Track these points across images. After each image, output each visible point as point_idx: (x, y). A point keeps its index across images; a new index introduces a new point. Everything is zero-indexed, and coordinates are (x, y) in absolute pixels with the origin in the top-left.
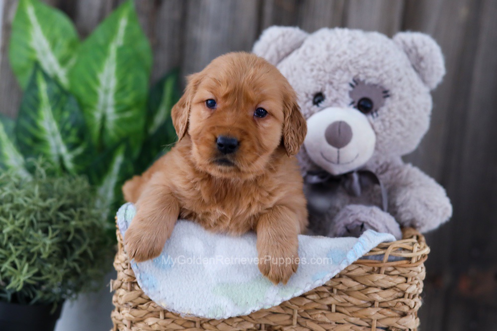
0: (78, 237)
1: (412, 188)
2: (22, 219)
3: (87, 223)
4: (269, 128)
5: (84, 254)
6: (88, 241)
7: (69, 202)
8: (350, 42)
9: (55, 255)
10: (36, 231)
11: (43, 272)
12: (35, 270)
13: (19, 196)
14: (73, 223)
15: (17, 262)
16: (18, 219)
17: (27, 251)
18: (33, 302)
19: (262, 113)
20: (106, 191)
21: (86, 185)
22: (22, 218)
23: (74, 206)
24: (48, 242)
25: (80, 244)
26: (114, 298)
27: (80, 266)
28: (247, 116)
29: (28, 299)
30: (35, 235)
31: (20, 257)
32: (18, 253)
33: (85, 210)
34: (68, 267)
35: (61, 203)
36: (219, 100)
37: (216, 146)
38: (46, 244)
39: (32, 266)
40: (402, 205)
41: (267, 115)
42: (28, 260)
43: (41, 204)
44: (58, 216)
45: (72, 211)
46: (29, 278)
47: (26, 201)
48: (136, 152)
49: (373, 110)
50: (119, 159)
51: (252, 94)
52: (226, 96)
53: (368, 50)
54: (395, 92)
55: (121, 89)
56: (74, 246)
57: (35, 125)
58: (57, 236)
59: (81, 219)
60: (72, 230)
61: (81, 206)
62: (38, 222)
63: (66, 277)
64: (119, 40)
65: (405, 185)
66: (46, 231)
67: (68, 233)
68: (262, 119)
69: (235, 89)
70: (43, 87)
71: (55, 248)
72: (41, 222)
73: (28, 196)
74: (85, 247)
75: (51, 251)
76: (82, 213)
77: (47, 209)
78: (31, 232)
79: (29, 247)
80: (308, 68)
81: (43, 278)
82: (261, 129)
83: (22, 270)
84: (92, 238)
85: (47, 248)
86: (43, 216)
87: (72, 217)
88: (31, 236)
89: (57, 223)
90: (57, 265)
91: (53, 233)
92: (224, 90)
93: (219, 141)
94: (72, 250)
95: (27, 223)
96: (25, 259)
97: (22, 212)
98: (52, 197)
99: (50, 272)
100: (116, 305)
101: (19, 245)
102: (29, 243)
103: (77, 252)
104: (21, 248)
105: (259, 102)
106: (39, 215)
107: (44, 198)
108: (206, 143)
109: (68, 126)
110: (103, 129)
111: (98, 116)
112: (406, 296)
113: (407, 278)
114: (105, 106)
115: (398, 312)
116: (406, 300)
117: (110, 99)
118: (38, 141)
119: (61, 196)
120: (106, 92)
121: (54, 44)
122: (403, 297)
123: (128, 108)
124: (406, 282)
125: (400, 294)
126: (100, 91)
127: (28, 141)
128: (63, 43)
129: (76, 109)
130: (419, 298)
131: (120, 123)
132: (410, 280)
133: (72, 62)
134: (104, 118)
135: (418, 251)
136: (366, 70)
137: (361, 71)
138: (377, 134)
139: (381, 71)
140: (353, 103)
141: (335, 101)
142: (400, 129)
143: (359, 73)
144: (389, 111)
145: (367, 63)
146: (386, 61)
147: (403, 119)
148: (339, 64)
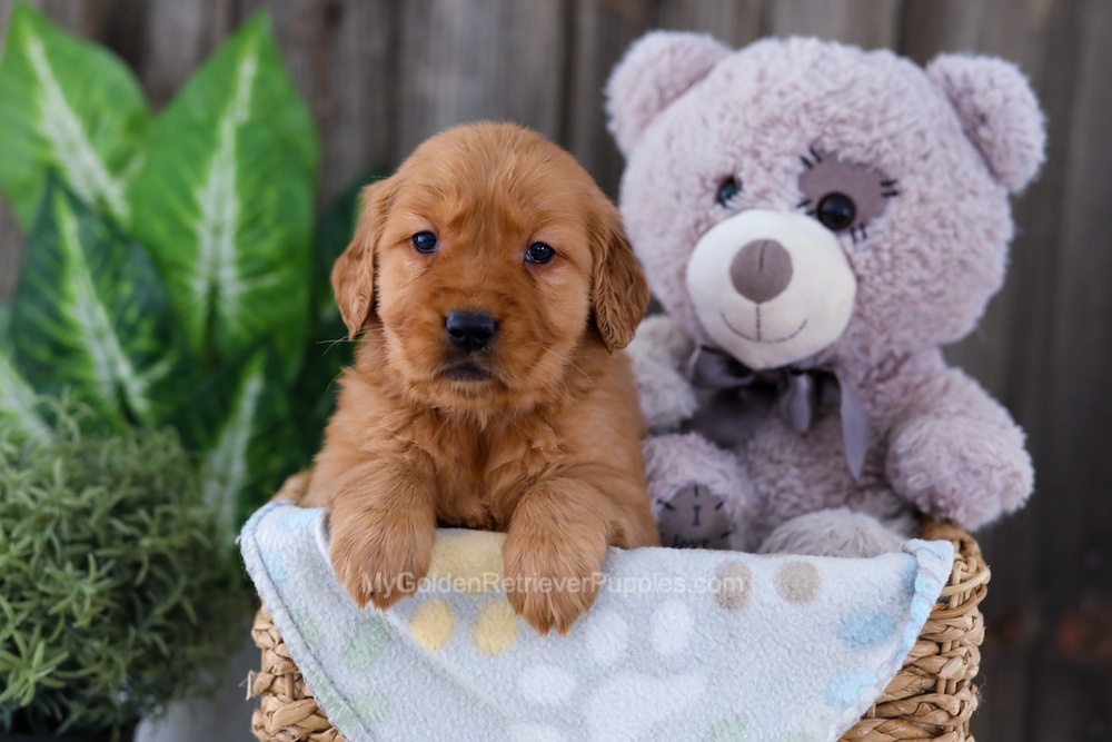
0: (160, 573)
1: (938, 416)
2: (27, 539)
3: (178, 540)
4: (563, 287)
5: (176, 613)
6: (183, 581)
7: (136, 492)
8: (814, 66)
9: (107, 619)
10: (61, 567)
11: (81, 659)
12: (63, 656)
13: (18, 485)
14: (146, 542)
15: (19, 638)
16: (17, 540)
17: (41, 611)
18: (64, 728)
19: (543, 255)
20: (228, 461)
21: (176, 450)
22: (25, 537)
23: (149, 503)
24: (89, 589)
25: (164, 589)
27: (168, 640)
28: (510, 263)
29: (53, 723)
30: (59, 575)
31: (26, 627)
32: (22, 617)
33: (173, 509)
34: (139, 644)
35: (117, 496)
36: (444, 232)
37: (445, 335)
38: (83, 593)
39: (54, 646)
41: (555, 256)
42: (45, 633)
43: (70, 501)
44: (110, 528)
45: (142, 514)
46: (50, 675)
47: (34, 497)
48: (293, 367)
49: (856, 223)
50: (253, 385)
51: (515, 212)
52: (458, 222)
53: (853, 83)
54: (909, 185)
55: (251, 223)
56: (150, 594)
58: (110, 574)
59: (164, 533)
60: (145, 559)
61: (166, 501)
62: (63, 543)
63: (136, 668)
64: (240, 108)
66: (82, 565)
67: (137, 566)
68: (542, 266)
69: (477, 203)
70: (69, 226)
71: (106, 602)
72: (73, 542)
73: (39, 485)
74: (175, 596)
75: (96, 611)
76: (167, 516)
77: (87, 512)
78: (49, 569)
79: (45, 602)
81: (82, 673)
82: (544, 288)
83: (31, 657)
84: (191, 575)
85: (87, 604)
86: (76, 530)
87: (144, 528)
88: (49, 578)
89: (109, 544)
90: (113, 641)
91: (99, 568)
92: (451, 208)
93: (451, 323)
94: (148, 604)
95: (37, 549)
96: (37, 630)
97: (27, 522)
98: (95, 484)
99: (98, 659)
101: (23, 599)
102: (44, 595)
103: (159, 611)
104: (27, 606)
105: (535, 230)
106: (65, 527)
107: (76, 485)
108: (424, 330)
109: (132, 314)
110: (213, 317)
111: (199, 287)
112: (942, 686)
113: (940, 645)
114: (216, 265)
115: (924, 725)
116: (941, 698)
117: (228, 248)
118: (64, 351)
119: (117, 481)
120: (217, 231)
121: (93, 126)
122: (933, 690)
123: (269, 267)
124: (939, 654)
125: (928, 683)
126: (203, 230)
127: (42, 353)
128: (113, 121)
129: (149, 275)
130: (970, 688)
131: (252, 300)
132: (947, 648)
133: (137, 165)
134: (214, 292)
135: (964, 581)
136: (841, 128)
137: (829, 129)
138: (859, 279)
139: (876, 133)
140: (805, 203)
141: (762, 195)
142: (917, 271)
143: (824, 133)
144: (893, 227)
145: (844, 112)
146: (893, 111)
147: (926, 249)
148: (777, 111)
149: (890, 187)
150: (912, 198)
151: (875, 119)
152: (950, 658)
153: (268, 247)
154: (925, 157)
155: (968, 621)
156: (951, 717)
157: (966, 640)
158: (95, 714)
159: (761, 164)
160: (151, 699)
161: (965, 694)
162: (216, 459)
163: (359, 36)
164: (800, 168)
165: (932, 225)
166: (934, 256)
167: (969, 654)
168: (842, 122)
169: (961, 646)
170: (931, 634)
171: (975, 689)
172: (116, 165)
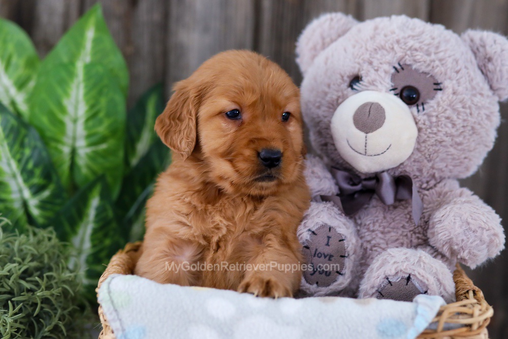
0: (46, 308)
3: (56, 291)
6: (59, 312)
20: (82, 241)
21: (55, 240)
24: (9, 320)
33: (54, 274)
35: (23, 268)
36: (245, 109)
48: (116, 192)
49: (420, 102)
50: (95, 202)
54: (448, 84)
58: (20, 311)
59: (48, 288)
61: (49, 269)
64: (86, 56)
67: (35, 305)
68: (287, 122)
69: (261, 95)
74: (55, 321)
76: (50, 278)
84: (64, 309)
85: (8, 327)
91: (14, 308)
93: (264, 155)
105: (285, 106)
109: (30, 166)
110: (73, 165)
111: (66, 150)
114: (74, 139)
117: (81, 130)
120: (75, 121)
123: (103, 140)
126: (67, 121)
128: (19, 61)
129: (39, 144)
131: (93, 157)
133: (32, 84)
134: (74, 152)
135: (480, 315)
136: (415, 53)
137: (409, 52)
138: (420, 130)
139: (433, 57)
140: (394, 89)
141: (372, 83)
142: (450, 129)
143: (406, 55)
144: (438, 104)
145: (417, 45)
146: (442, 48)
147: (455, 117)
148: (383, 43)
149: (438, 87)
150: (449, 91)
151: (433, 50)
153: (102, 129)
154: (457, 72)
159: (373, 67)
162: (76, 240)
164: (393, 71)
165: (459, 106)
166: (459, 122)
168: (416, 50)
172: (21, 85)
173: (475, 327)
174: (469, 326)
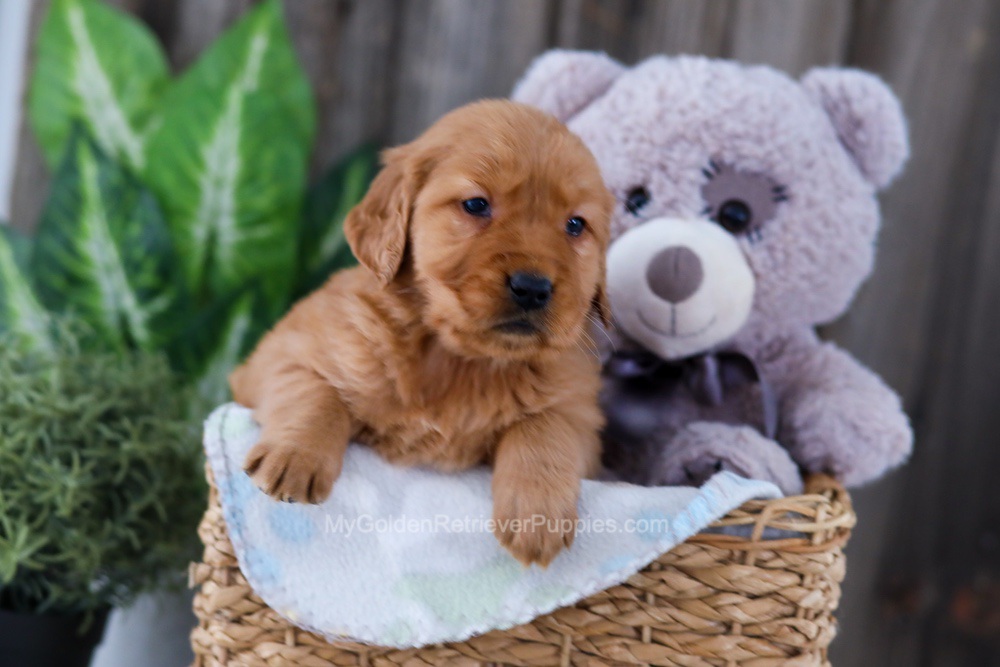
0: (137, 475)
1: (827, 391)
2: (20, 435)
3: (156, 448)
4: (589, 258)
5: (149, 513)
6: (158, 485)
7: (123, 404)
8: (708, 85)
9: (86, 512)
10: (49, 461)
11: (62, 546)
12: (42, 541)
13: (17, 387)
14: (126, 446)
15: (7, 523)
16: (12, 435)
17: (28, 500)
18: (43, 608)
21: (165, 371)
22: (20, 434)
23: (133, 414)
24: (72, 483)
25: (139, 490)
26: (197, 601)
27: (141, 536)
29: (33, 603)
30: (45, 468)
31: (13, 513)
32: (10, 504)
33: (156, 421)
34: (113, 536)
35: (107, 405)
36: (497, 199)
38: (66, 486)
39: (38, 531)
40: (807, 426)
41: (584, 230)
42: (31, 519)
43: (63, 404)
44: (97, 434)
45: (126, 423)
46: (33, 557)
47: (31, 400)
49: (751, 226)
50: (240, 324)
52: (515, 192)
53: (745, 101)
54: (799, 190)
55: (250, 179)
56: (128, 494)
57: (71, 249)
58: (93, 472)
59: (145, 440)
61: (149, 412)
62: (54, 442)
63: (109, 560)
64: (250, 78)
65: (814, 386)
66: (67, 462)
67: (116, 468)
68: (577, 238)
69: (532, 177)
70: (90, 172)
71: (88, 497)
72: (62, 442)
73: (37, 389)
74: (150, 497)
75: (77, 504)
76: (148, 429)
77: (75, 416)
78: (38, 463)
79: (32, 492)
80: (617, 135)
81: (60, 558)
83: (15, 539)
84: (167, 481)
85: (69, 496)
86: (66, 430)
87: (126, 435)
88: (38, 472)
89: (94, 445)
90: (90, 532)
94: (125, 503)
95: (31, 444)
96: (23, 517)
97: (24, 421)
98: (86, 390)
99: (75, 546)
100: (199, 614)
101: (14, 488)
102: (33, 486)
103: (135, 508)
104: (16, 495)
105: (576, 205)
106: (56, 428)
107: (69, 392)
109: (139, 253)
110: (209, 261)
111: (200, 232)
112: (801, 613)
113: (802, 576)
114: (216, 213)
115: (783, 647)
116: (799, 622)
117: (227, 200)
118: (77, 282)
119: (106, 392)
120: (219, 184)
121: (120, 85)
122: (794, 615)
123: (262, 219)
124: (800, 585)
125: (788, 610)
126: (206, 183)
127: (57, 282)
129: (156, 219)
130: (830, 619)
131: (245, 248)
132: (808, 581)
133: (155, 126)
134: (212, 239)
135: (826, 520)
136: (738, 143)
137: (727, 144)
138: (757, 276)
139: (768, 145)
140: (708, 210)
141: (671, 205)
142: (806, 266)
143: (723, 148)
144: (785, 229)
145: (740, 128)
146: (782, 125)
147: (813, 247)
148: (680, 129)
149: (780, 193)
150: (801, 202)
151: (767, 133)
152: (810, 589)
153: (263, 202)
154: (810, 165)
155: (829, 557)
156: (808, 640)
157: (826, 575)
158: (70, 597)
159: (669, 177)
160: (122, 589)
161: (823, 621)
163: (365, 27)
164: (703, 179)
165: (818, 225)
166: (820, 252)
167: (828, 588)
168: (738, 136)
169: (822, 579)
170: (795, 566)
171: (834, 620)
173: (818, 539)
174: (809, 535)
